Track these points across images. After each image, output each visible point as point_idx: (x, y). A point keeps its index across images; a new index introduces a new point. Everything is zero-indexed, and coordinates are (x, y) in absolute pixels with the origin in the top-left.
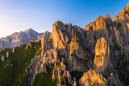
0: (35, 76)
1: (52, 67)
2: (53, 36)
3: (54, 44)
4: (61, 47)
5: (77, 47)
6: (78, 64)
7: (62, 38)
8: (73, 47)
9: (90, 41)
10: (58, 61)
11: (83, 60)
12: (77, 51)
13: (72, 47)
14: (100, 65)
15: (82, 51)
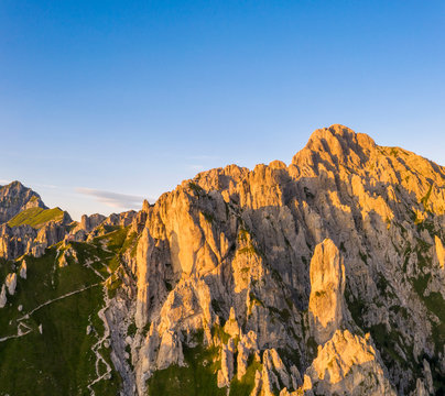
0: (148, 382)
1: (196, 344)
2: (176, 231)
3: (177, 259)
4: (204, 270)
5: (258, 271)
6: (272, 325)
7: (210, 241)
8: (245, 270)
9: (275, 249)
10: (213, 319)
11: (276, 311)
12: (261, 283)
13: (243, 270)
14: (329, 319)
15: (273, 281)
